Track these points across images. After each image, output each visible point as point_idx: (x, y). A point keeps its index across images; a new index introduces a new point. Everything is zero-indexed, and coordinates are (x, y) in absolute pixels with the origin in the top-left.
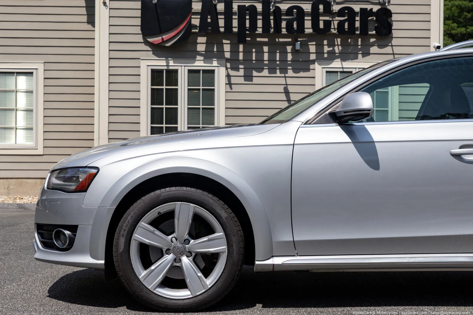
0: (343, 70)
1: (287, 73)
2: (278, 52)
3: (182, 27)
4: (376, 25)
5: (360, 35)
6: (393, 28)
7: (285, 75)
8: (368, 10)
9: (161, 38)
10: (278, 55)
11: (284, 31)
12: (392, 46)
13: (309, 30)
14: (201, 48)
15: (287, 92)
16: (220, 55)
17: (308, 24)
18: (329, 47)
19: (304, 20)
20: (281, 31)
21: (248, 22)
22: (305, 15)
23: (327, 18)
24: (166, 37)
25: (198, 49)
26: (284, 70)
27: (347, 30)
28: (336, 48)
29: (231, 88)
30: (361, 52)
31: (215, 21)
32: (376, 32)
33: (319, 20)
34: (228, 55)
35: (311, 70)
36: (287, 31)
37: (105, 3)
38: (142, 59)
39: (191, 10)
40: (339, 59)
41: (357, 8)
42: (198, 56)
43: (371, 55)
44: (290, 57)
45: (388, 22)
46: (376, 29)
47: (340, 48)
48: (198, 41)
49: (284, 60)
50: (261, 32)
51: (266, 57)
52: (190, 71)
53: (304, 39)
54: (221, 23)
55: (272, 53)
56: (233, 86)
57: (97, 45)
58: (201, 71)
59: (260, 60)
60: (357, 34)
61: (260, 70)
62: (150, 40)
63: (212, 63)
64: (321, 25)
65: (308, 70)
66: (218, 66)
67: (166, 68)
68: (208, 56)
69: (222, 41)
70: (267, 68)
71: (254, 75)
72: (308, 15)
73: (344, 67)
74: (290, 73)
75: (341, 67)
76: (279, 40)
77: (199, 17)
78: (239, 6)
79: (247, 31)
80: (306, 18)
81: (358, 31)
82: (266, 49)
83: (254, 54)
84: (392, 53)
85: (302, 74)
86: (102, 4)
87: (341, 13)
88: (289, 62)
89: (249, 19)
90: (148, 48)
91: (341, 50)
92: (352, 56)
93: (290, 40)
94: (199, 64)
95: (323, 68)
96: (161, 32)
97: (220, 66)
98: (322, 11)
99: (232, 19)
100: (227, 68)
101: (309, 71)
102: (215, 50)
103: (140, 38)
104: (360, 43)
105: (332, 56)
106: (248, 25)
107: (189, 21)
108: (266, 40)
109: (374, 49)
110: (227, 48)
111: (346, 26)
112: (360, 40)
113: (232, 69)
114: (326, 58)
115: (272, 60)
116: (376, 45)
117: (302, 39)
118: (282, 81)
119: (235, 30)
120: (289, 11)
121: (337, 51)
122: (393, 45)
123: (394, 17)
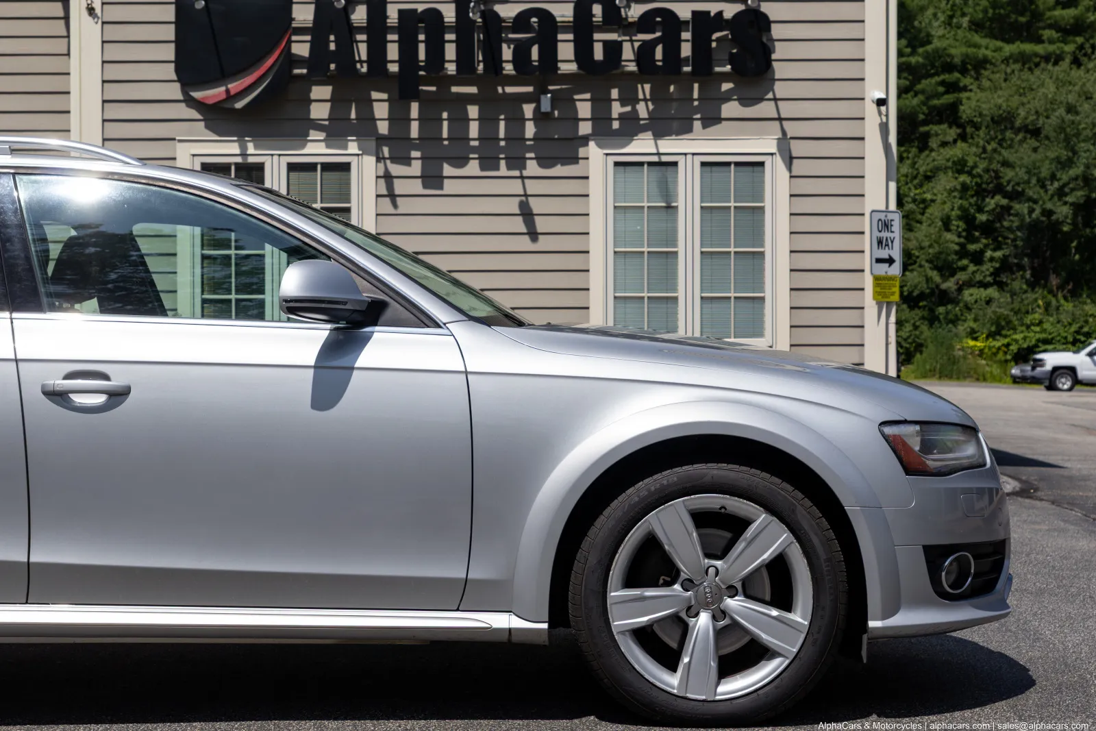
0: (660, 158)
1: (524, 167)
2: (502, 120)
3: (269, 62)
4: (735, 51)
5: (695, 75)
6: (774, 56)
7: (521, 173)
8: (712, 14)
9: (223, 89)
10: (502, 124)
11: (509, 68)
12: (775, 99)
13: (568, 67)
14: (319, 111)
15: (527, 214)
16: (365, 128)
17: (566, 50)
18: (623, 105)
19: (556, 41)
20: (503, 69)
21: (422, 48)
22: (559, 30)
23: (613, 36)
24: (234, 86)
25: (313, 116)
26: (517, 162)
27: (660, 64)
28: (641, 107)
29: (395, 206)
30: (698, 116)
31: (346, 47)
32: (732, 68)
33: (592, 41)
34: (383, 128)
35: (581, 161)
36: (515, 68)
37: (91, 10)
38: (180, 141)
39: (291, 24)
40: (650, 133)
41: (684, 11)
42: (312, 132)
43: (724, 122)
44: (530, 130)
45: (762, 42)
46: (732, 60)
47: (651, 107)
48: (313, 96)
49: (516, 137)
50: (454, 73)
51: (474, 130)
52: (292, 167)
53: (563, 87)
55: (487, 121)
56: (398, 199)
57: (74, 107)
58: (319, 167)
59: (459, 137)
60: (687, 73)
61: (461, 161)
62: (197, 95)
63: (346, 148)
64: (598, 53)
65: (574, 159)
66: (358, 155)
67: (239, 160)
68: (336, 131)
69: (370, 95)
70: (476, 156)
71: (445, 174)
72: (566, 29)
73: (661, 151)
74: (532, 168)
75: (654, 151)
76: (503, 90)
78: (401, 12)
79: (421, 70)
80: (560, 37)
81: (688, 66)
82: (473, 111)
83: (445, 124)
84: (776, 116)
85: (559, 170)
86: (85, 13)
87: (645, 23)
88: (528, 143)
89: (425, 42)
90: (194, 114)
91: (653, 110)
92: (675, 124)
93: (530, 89)
94: (316, 149)
95: (607, 154)
96: (222, 76)
97: (362, 155)
98: (601, 19)
99: (386, 42)
100: (379, 160)
101: (577, 163)
102: (353, 116)
103: (175, 91)
104: (696, 95)
105: (631, 127)
106: (422, 55)
107: (286, 49)
108: (473, 90)
109: (730, 109)
110: (381, 110)
111: (659, 53)
112: (696, 86)
113: (395, 159)
114: (616, 130)
115: (488, 137)
116: (735, 97)
117: (558, 87)
118: (516, 187)
119: (394, 68)
120: (521, 21)
121: (643, 114)
122: (777, 96)
123: (777, 31)
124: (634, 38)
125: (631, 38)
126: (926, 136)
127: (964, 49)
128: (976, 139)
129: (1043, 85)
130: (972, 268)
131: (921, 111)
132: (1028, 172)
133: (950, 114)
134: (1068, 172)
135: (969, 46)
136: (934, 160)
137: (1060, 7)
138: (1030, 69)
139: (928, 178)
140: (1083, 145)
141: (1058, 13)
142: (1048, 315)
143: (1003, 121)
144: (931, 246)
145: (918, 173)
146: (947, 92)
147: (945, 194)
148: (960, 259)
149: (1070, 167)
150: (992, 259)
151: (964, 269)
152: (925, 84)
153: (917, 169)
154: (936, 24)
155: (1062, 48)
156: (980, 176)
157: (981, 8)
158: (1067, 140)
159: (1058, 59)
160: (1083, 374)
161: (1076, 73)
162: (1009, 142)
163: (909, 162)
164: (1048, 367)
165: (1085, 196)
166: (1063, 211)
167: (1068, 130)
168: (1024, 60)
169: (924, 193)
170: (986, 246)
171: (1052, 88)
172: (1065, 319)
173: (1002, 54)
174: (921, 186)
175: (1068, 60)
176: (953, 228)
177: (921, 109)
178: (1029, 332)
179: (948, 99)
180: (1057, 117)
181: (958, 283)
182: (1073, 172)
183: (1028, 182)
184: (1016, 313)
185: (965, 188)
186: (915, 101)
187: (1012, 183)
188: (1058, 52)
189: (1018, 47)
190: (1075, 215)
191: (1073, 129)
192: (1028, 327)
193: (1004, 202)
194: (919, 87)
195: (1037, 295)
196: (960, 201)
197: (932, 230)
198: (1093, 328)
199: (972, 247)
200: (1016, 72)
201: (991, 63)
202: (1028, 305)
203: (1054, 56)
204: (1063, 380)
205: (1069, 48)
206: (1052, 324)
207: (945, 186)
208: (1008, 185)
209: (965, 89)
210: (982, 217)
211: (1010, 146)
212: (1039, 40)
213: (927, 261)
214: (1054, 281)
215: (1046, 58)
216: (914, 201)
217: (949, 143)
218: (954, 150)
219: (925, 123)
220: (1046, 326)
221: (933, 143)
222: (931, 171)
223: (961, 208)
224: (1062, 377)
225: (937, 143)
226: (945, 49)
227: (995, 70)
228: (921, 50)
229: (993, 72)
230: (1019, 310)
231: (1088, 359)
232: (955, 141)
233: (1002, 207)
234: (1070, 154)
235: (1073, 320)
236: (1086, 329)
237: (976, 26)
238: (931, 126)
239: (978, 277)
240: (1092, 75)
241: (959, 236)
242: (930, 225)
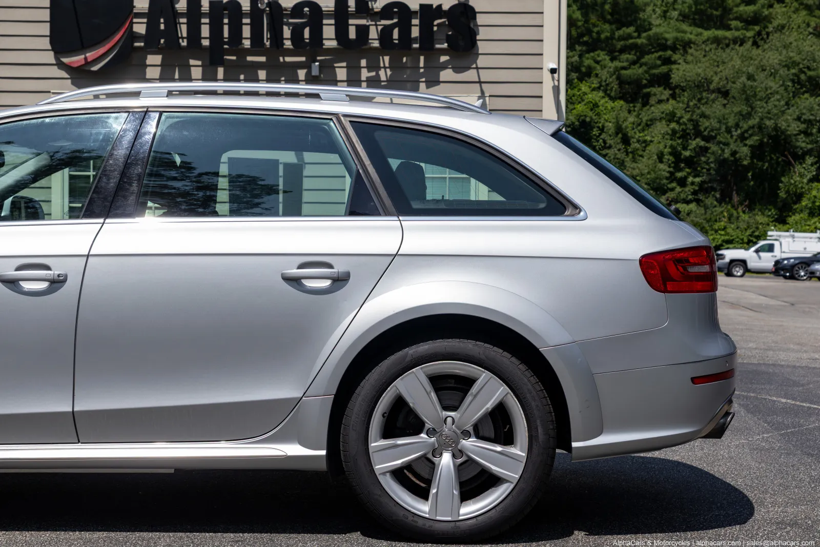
2: (283, 80)
3: (117, 37)
4: (450, 33)
5: (422, 50)
6: (478, 37)
8: (434, 7)
9: (83, 56)
11: (288, 44)
12: (477, 68)
13: (330, 43)
14: (152, 73)
17: (329, 31)
18: (369, 71)
19: (322, 25)
20: (283, 44)
21: (226, 28)
22: (324, 17)
23: (363, 22)
24: (91, 55)
25: (147, 76)
27: (396, 42)
28: (382, 73)
30: (424, 80)
31: (173, 26)
32: (448, 46)
33: (348, 25)
36: (293, 44)
38: (54, 93)
39: (132, 10)
41: (414, 6)
43: (441, 84)
45: (470, 27)
46: (448, 39)
47: (389, 72)
48: (148, 62)
50: (249, 47)
53: (326, 57)
54: (184, 30)
55: (272, 81)
60: (416, 49)
62: (65, 60)
64: (352, 34)
69: (189, 62)
72: (329, 16)
76: (284, 59)
77: (145, 20)
78: (211, 3)
79: (226, 45)
80: (325, 22)
81: (417, 44)
82: (262, 74)
84: (477, 80)
87: (387, 11)
89: (229, 24)
90: (64, 74)
91: (390, 75)
92: (409, 85)
93: (303, 59)
96: (83, 47)
98: (354, 9)
99: (200, 24)
102: (176, 76)
103: (50, 57)
104: (422, 65)
106: (226, 34)
107: (129, 28)
108: (263, 59)
109: (447, 74)
110: (196, 73)
111: (396, 34)
112: (422, 58)
116: (450, 66)
117: (323, 58)
119: (206, 43)
120: (297, 10)
121: (383, 78)
122: (479, 66)
123: (480, 19)
124: (378, 23)
125: (376, 23)
126: (648, 95)
127: (675, 34)
128: (682, 98)
129: (732, 59)
130: (678, 189)
131: (645, 78)
132: (720, 122)
133: (664, 80)
134: (747, 122)
135: (679, 32)
136: (653, 113)
137: (744, 4)
138: (722, 48)
139: (648, 125)
140: (759, 103)
141: (742, 8)
142: (730, 223)
143: (701, 86)
144: (649, 173)
145: (642, 121)
146: (664, 64)
147: (660, 136)
148: (671, 182)
149: (749, 119)
150: (693, 183)
151: (672, 189)
152: (646, 58)
153: (641, 119)
154: (654, 16)
155: (745, 34)
156: (685, 124)
157: (687, 5)
158: (747, 100)
159: (742, 42)
160: (751, 265)
161: (755, 52)
162: (705, 100)
163: (635, 114)
164: (727, 260)
165: (759, 140)
166: (745, 151)
167: (748, 92)
168: (717, 41)
169: (646, 135)
170: (689, 174)
171: (739, 62)
172: (743, 225)
173: (702, 38)
174: (643, 130)
175: (750, 43)
176: (664, 160)
177: (645, 76)
178: (717, 235)
179: (664, 69)
180: (740, 83)
181: (667, 200)
182: (751, 122)
183: (720, 129)
184: (708, 221)
185: (674, 132)
186: (641, 71)
187: (708, 130)
188: (742, 37)
189: (714, 33)
190: (752, 153)
191: (752, 91)
192: (716, 231)
193: (702, 143)
194: (643, 60)
195: (723, 209)
196: (671, 142)
197: (650, 162)
198: (762, 233)
199: (679, 175)
200: (713, 51)
201: (694, 43)
202: (717, 215)
203: (739, 40)
204: (737, 269)
205: (750, 34)
206: (733, 230)
207: (660, 131)
208: (705, 130)
209: (675, 63)
210: (687, 153)
211: (706, 103)
212: (728, 28)
213: (646, 184)
214: (736, 199)
215: (735, 40)
216: (638, 141)
217: (664, 100)
218: (667, 105)
219: (646, 86)
220: (729, 230)
221: (652, 101)
222: (651, 120)
223: (671, 146)
224: (737, 267)
225: (655, 101)
226: (662, 34)
227: (698, 48)
228: (644, 35)
229: (697, 50)
230: (710, 219)
231: (755, 254)
232: (668, 100)
233: (701, 147)
234: (749, 109)
235: (748, 227)
236: (757, 233)
237: (684, 17)
238: (651, 88)
239: (683, 196)
240: (767, 53)
241: (669, 167)
242: (649, 159)
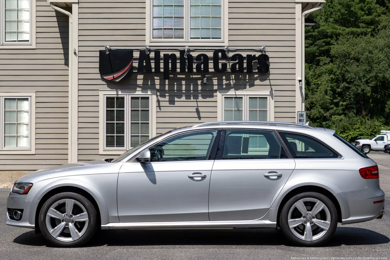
0: (236, 96)
1: (198, 99)
2: (192, 85)
3: (127, 68)
4: (258, 66)
5: (247, 73)
6: (270, 67)
7: (197, 100)
8: (252, 56)
9: (112, 76)
10: (192, 86)
11: (195, 70)
12: (269, 80)
13: (212, 70)
14: (140, 82)
15: (198, 112)
16: (152, 87)
17: (211, 65)
18: (226, 81)
19: (208, 63)
20: (193, 70)
23: (224, 61)
24: (116, 75)
25: (138, 83)
26: (196, 97)
27: (238, 69)
28: (231, 81)
29: (160, 109)
30: (248, 84)
31: (149, 64)
32: (258, 71)
33: (218, 63)
34: (158, 87)
35: (214, 97)
36: (197, 70)
37: (75, 53)
38: (100, 90)
39: (133, 57)
40: (234, 89)
41: (244, 54)
42: (137, 88)
43: (255, 86)
44: (200, 88)
45: (266, 63)
46: (258, 68)
47: (234, 81)
48: (138, 78)
49: (196, 90)
50: (180, 72)
51: (184, 88)
52: (132, 98)
53: (209, 76)
54: (153, 65)
55: (187, 85)
56: (161, 107)
57: (70, 80)
58: (140, 98)
59: (180, 90)
60: (245, 72)
61: (180, 97)
62: (105, 77)
63: (147, 93)
64: (220, 66)
65: (212, 96)
66: (151, 95)
67: (116, 96)
68: (144, 88)
69: (154, 78)
70: (184, 95)
71: (175, 100)
72: (211, 59)
73: (237, 94)
74: (200, 99)
75: (235, 94)
76: (192, 76)
77: (138, 61)
78: (164, 55)
79: (170, 71)
80: (209, 61)
81: (246, 70)
82: (184, 82)
83: (176, 86)
84: (270, 84)
85: (208, 99)
86: (73, 54)
87: (234, 58)
88: (199, 91)
90: (105, 83)
92: (242, 86)
93: (200, 76)
94: (139, 93)
95: (222, 95)
96: (112, 72)
97: (152, 95)
98: (221, 57)
99: (160, 63)
100: (157, 96)
101: (213, 97)
102: (149, 83)
103: (99, 76)
104: (247, 78)
105: (229, 87)
107: (131, 65)
108: (184, 76)
109: (257, 82)
110: (157, 82)
111: (237, 66)
112: (247, 76)
113: (161, 96)
114: (224, 88)
115: (188, 90)
116: (259, 79)
117: (208, 76)
118: (195, 104)
119: (162, 70)
120: (198, 57)
121: (232, 84)
122: (270, 79)
123: (271, 60)
124: (230, 62)
125: (229, 62)
126: (319, 61)
127: (332, 30)
128: (336, 62)
129: (361, 43)
130: (335, 108)
131: (317, 52)
132: (355, 74)
133: (327, 53)
134: (369, 75)
135: (334, 29)
136: (321, 70)
137: (366, 15)
138: (356, 37)
139: (319, 76)
140: (375, 65)
141: (365, 17)
142: (362, 125)
143: (346, 56)
144: (320, 100)
145: (316, 74)
146: (326, 45)
147: (326, 82)
148: (331, 105)
149: (370, 73)
150: (342, 105)
151: (332, 108)
152: (318, 42)
153: (316, 73)
154: (321, 21)
155: (367, 30)
156: (338, 75)
157: (338, 15)
158: (369, 63)
159: (366, 34)
160: (373, 147)
161: (372, 39)
162: (348, 63)
163: (313, 70)
164: (361, 145)
165: (376, 84)
166: (369, 89)
167: (369, 59)
168: (353, 33)
169: (318, 81)
170: (340, 100)
171: (364, 44)
172: (368, 127)
173: (346, 32)
174: (317, 78)
175: (370, 35)
176: (328, 94)
177: (317, 51)
178: (355, 131)
179: (326, 47)
180: (366, 55)
181: (330, 114)
182: (371, 75)
183: (355, 78)
184: (350, 125)
185: (332, 79)
186: (315, 48)
187: (350, 78)
188: (365, 31)
189: (351, 29)
190: (372, 90)
191: (371, 59)
192: (355, 130)
193: (347, 85)
194: (316, 43)
195: (358, 118)
196: (331, 84)
197: (321, 95)
198: (377, 130)
199: (335, 101)
200: (351, 38)
201: (342, 35)
202: (355, 121)
203: (364, 33)
204: (366, 149)
205: (369, 30)
206: (363, 129)
207: (325, 79)
208: (348, 79)
209: (332, 44)
210: (339, 90)
211: (348, 65)
212: (359, 27)
213: (319, 106)
214: (364, 113)
215: (362, 33)
216: (314, 84)
217: (327, 63)
218: (329, 66)
219: (317, 56)
220: (361, 129)
221: (321, 64)
222: (320, 73)
223: (331, 87)
224: (366, 148)
225: (322, 63)
226: (325, 30)
227: (344, 37)
228: (316, 30)
229: (343, 38)
230: (352, 123)
231: (374, 141)
232: (329, 63)
233: (346, 87)
234: (370, 68)
235: (370, 127)
236: (375, 131)
237: (336, 21)
238: (320, 57)
239: (337, 111)
240: (378, 40)
241: (330, 97)
242: (320, 93)
